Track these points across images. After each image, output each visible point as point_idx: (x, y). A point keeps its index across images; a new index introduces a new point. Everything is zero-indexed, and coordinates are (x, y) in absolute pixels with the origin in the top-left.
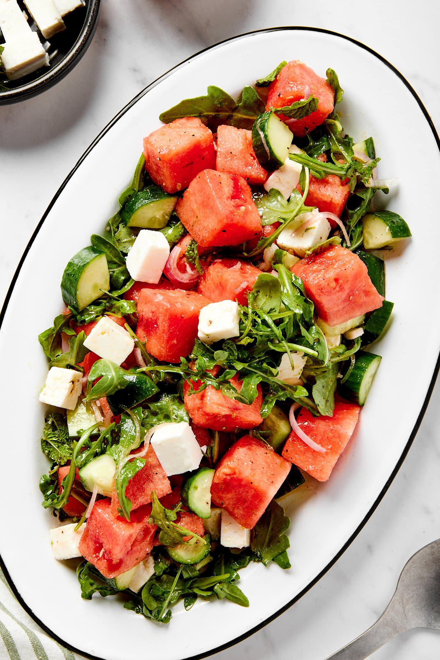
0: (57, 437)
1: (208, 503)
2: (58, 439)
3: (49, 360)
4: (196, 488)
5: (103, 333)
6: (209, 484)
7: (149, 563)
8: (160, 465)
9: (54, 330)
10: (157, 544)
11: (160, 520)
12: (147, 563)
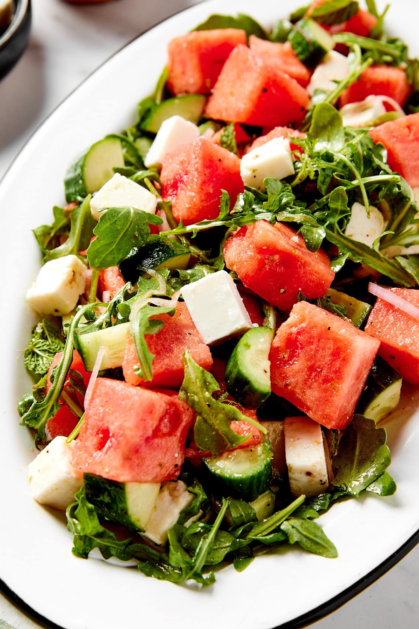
0: (48, 346)
1: (266, 372)
2: (49, 347)
3: (44, 254)
4: (248, 346)
5: (116, 188)
6: (267, 348)
7: (178, 491)
8: (194, 327)
9: (52, 228)
10: (191, 453)
11: (196, 394)
12: (176, 492)
